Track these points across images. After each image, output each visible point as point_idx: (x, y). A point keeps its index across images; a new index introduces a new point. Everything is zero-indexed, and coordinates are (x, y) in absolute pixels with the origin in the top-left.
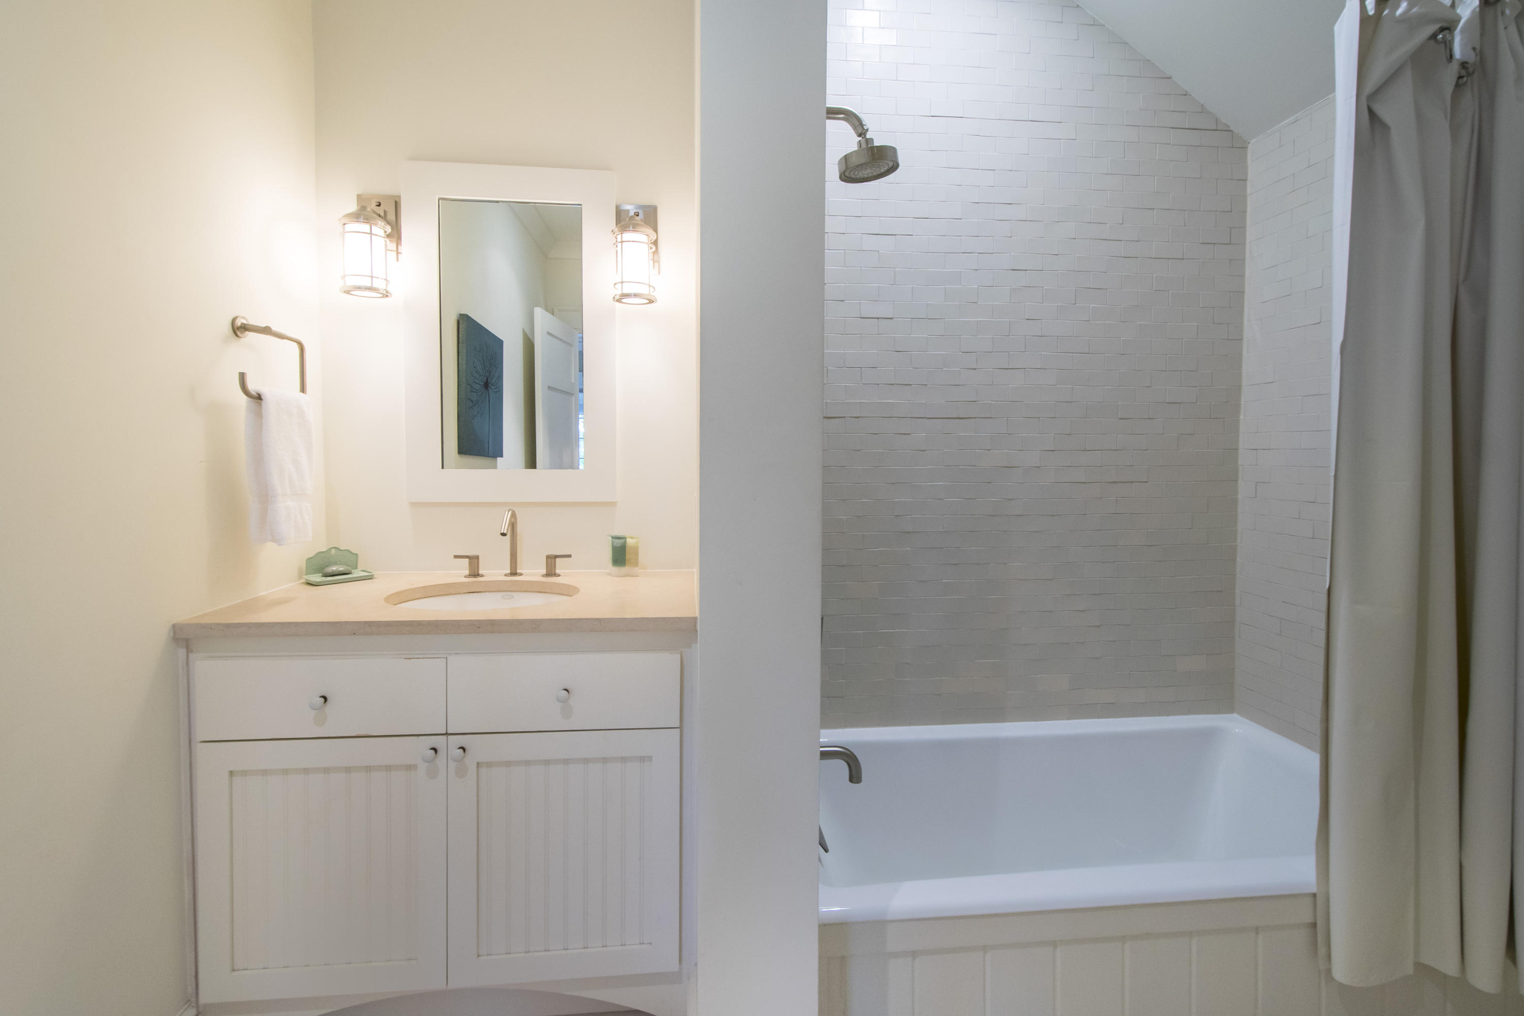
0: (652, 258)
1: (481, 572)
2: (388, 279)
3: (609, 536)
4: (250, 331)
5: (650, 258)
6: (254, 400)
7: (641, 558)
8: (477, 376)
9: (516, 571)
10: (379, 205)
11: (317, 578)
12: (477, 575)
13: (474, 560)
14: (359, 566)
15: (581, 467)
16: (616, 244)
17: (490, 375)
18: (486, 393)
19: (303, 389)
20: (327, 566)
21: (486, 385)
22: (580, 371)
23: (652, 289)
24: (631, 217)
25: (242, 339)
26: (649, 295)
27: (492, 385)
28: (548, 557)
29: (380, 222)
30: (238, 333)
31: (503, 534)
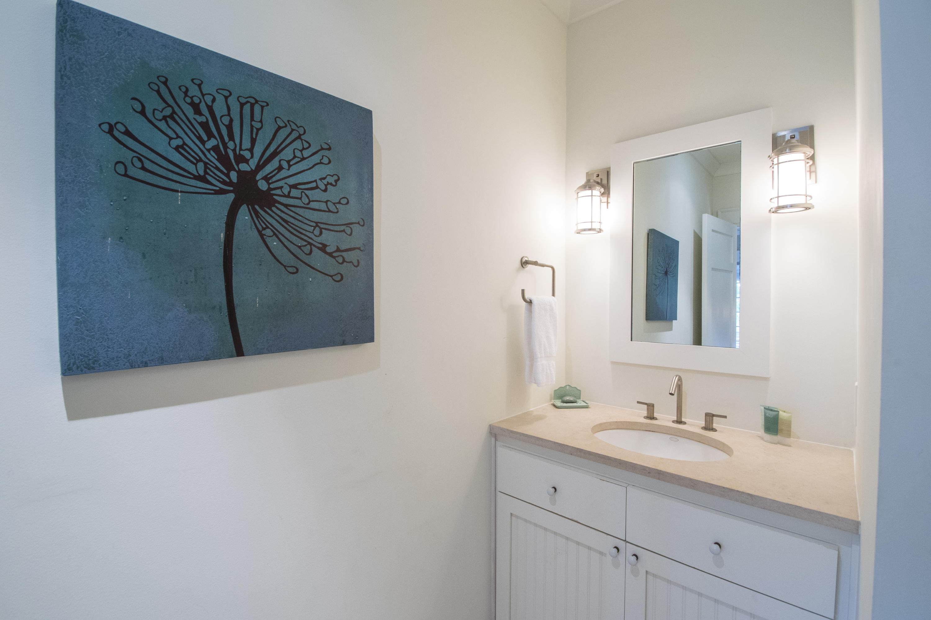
0: (809, 170)
1: (656, 415)
2: (601, 222)
3: (761, 406)
4: (528, 264)
5: (807, 170)
6: (529, 304)
7: (794, 429)
8: (660, 268)
9: (681, 419)
10: (598, 176)
11: (558, 403)
12: (653, 418)
13: (650, 407)
14: (581, 398)
15: (737, 345)
16: (772, 167)
17: (669, 266)
18: (666, 279)
19: (553, 295)
20: (565, 396)
21: (666, 273)
22: (738, 250)
23: (808, 198)
24: (788, 141)
25: (526, 269)
26: (806, 203)
27: (670, 273)
28: (707, 415)
29: (597, 188)
30: (524, 266)
31: (671, 394)
